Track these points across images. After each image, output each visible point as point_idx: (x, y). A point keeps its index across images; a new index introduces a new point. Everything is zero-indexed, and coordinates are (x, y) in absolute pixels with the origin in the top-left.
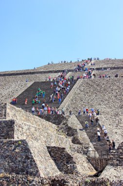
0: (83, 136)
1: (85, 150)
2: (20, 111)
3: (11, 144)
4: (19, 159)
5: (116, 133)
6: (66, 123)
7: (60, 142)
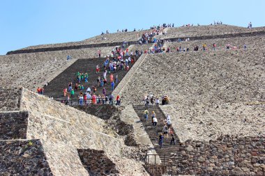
0: (140, 134)
1: (142, 154)
2: (45, 100)
3: (17, 146)
4: (28, 167)
5: (189, 129)
6: (118, 116)
7: (104, 143)
